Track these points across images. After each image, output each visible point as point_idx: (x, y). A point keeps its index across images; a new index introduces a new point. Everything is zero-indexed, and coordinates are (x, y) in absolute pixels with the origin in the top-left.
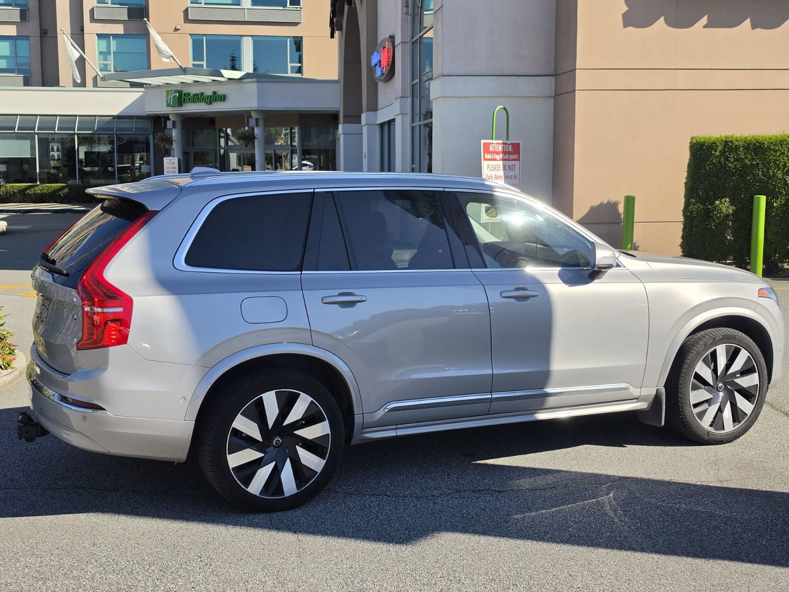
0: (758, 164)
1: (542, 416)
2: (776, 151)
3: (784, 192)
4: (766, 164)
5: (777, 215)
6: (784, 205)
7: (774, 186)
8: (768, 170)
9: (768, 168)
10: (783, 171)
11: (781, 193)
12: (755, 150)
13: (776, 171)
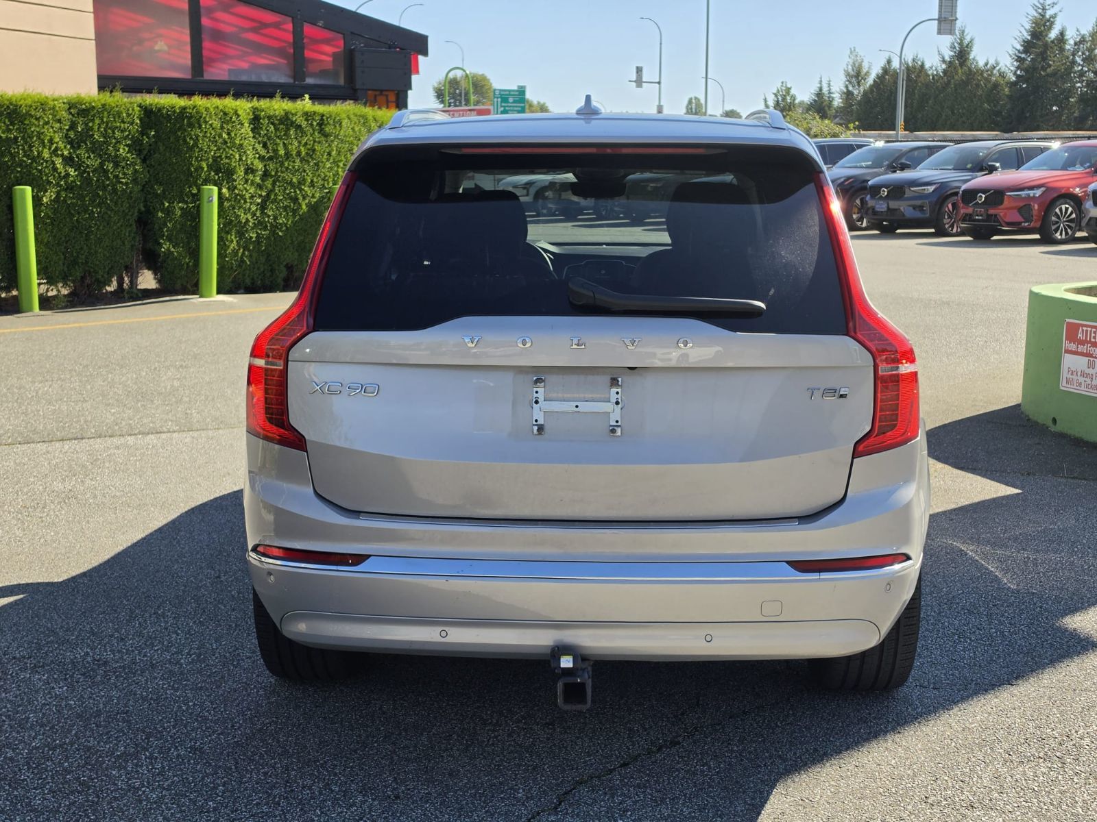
0: (16, 138)
2: (37, 119)
3: (54, 182)
4: (27, 138)
5: (47, 216)
6: (54, 201)
7: (40, 171)
8: (31, 147)
9: (30, 145)
10: (50, 149)
11: (49, 183)
12: (9, 115)
13: (41, 149)
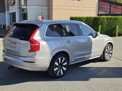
1: (90, 59)
